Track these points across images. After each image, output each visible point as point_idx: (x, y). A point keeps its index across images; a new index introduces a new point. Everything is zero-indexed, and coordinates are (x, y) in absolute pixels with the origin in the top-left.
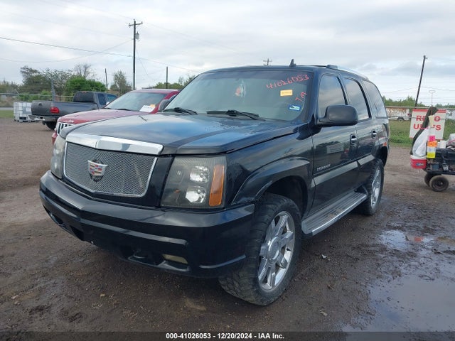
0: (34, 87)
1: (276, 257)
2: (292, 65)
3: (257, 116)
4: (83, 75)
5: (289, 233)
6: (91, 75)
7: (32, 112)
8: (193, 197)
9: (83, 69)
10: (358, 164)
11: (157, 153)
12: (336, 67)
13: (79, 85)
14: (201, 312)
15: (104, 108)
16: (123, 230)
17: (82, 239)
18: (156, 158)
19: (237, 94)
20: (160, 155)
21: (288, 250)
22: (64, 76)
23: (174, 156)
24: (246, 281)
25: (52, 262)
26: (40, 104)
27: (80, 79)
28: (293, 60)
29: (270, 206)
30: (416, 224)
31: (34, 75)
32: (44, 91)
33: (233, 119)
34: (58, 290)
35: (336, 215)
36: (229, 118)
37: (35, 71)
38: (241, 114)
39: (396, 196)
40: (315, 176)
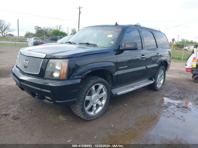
0: (39, 34)
1: (96, 102)
2: (116, 24)
3: (96, 45)
4: (59, 29)
5: (104, 93)
6: (62, 29)
7: (34, 44)
8: (56, 75)
9: (59, 27)
10: (146, 67)
11: (43, 58)
12: (140, 25)
13: (56, 33)
14: (64, 120)
15: (56, 42)
16: (40, 89)
17: (23, 90)
18: (43, 59)
19: (94, 36)
20: (45, 58)
21: (104, 100)
22: (51, 30)
23: (50, 58)
24: (78, 109)
25: (18, 99)
26: (37, 41)
27: (57, 31)
28: (117, 23)
29: (92, 81)
30: (177, 95)
31: (40, 29)
32: (42, 36)
33: (88, 46)
34: (15, 109)
35: (132, 88)
36: (86, 46)
37: (40, 28)
38: (90, 44)
39: (175, 83)
40: (118, 71)
